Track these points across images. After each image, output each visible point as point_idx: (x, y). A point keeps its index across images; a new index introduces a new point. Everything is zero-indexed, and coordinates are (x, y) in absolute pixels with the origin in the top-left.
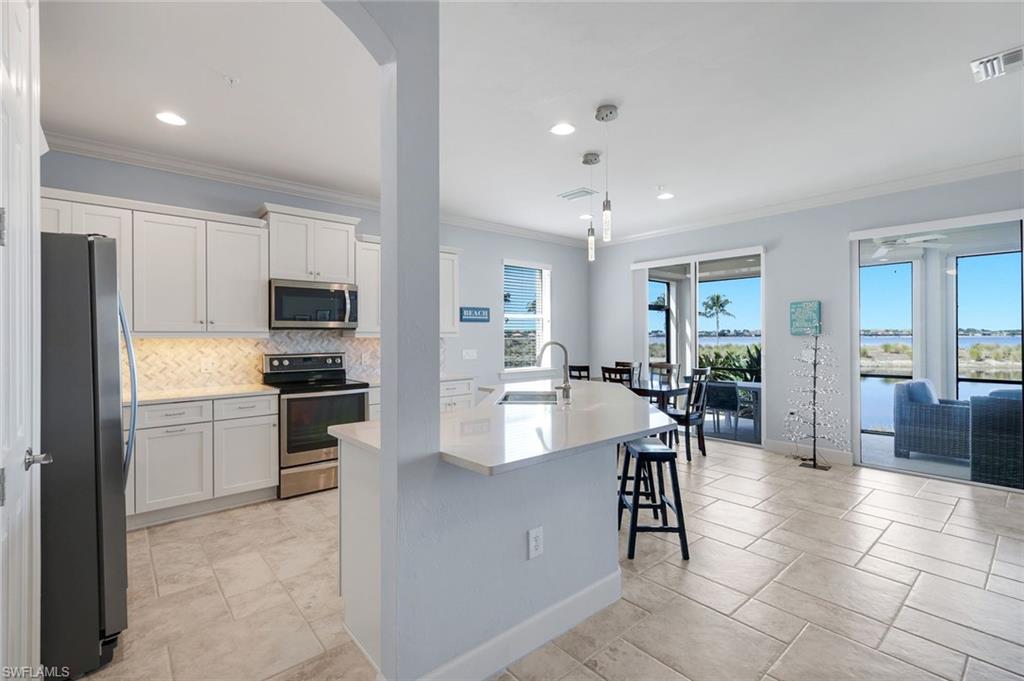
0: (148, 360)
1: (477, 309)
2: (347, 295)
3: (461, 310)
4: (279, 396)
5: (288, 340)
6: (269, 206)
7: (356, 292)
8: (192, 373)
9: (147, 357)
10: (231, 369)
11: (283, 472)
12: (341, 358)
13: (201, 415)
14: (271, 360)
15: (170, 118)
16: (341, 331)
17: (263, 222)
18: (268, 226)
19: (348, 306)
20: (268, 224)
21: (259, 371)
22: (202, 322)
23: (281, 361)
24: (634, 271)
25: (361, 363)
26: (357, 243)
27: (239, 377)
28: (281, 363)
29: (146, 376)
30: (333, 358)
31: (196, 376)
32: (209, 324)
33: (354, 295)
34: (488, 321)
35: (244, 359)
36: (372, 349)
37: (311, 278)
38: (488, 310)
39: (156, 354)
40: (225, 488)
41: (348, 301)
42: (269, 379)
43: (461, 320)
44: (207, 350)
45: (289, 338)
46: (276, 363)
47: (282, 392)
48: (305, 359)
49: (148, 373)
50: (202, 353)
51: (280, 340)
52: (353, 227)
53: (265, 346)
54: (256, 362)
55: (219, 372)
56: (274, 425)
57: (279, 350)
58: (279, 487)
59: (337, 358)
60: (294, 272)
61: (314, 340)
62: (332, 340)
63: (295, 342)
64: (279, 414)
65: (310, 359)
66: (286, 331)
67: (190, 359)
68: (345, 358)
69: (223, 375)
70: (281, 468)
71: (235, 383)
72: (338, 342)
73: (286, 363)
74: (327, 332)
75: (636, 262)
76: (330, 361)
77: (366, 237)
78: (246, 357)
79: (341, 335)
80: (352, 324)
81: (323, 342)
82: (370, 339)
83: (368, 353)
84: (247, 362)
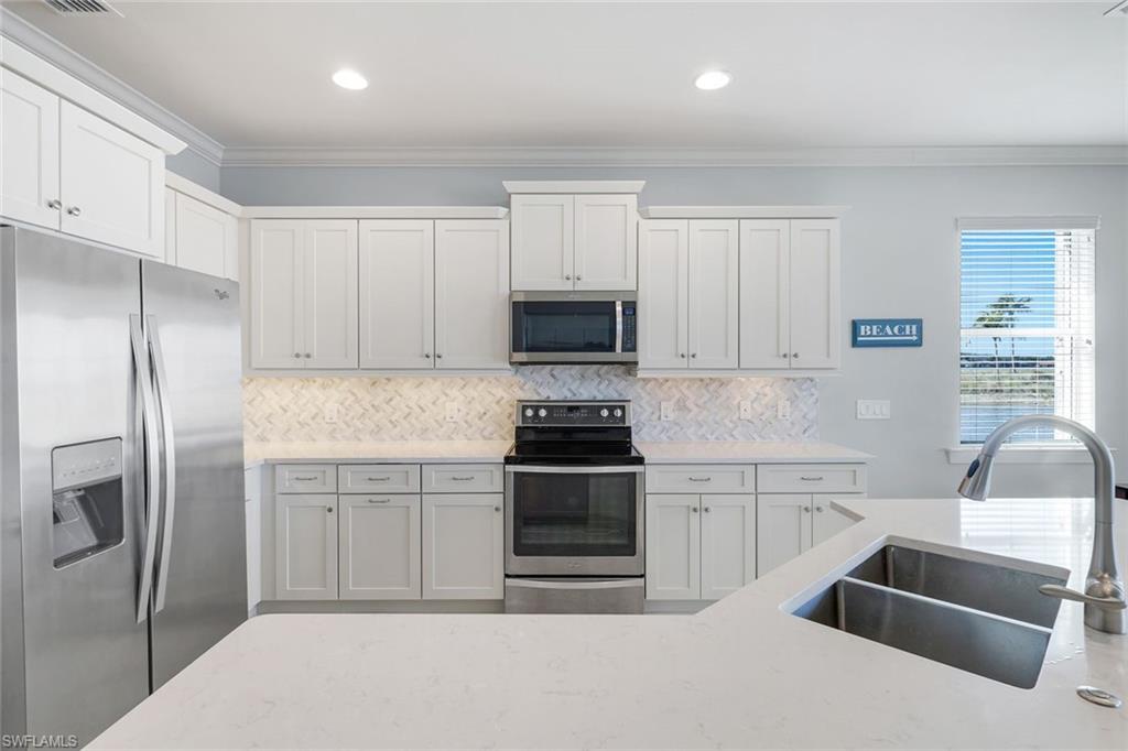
0: (392, 403)
1: (892, 323)
2: (619, 308)
3: (855, 325)
4: (504, 465)
5: (552, 380)
6: (510, 186)
7: (635, 303)
8: (436, 421)
9: (391, 400)
10: (480, 418)
11: (509, 582)
12: (623, 408)
13: (407, 484)
14: (524, 408)
15: (350, 80)
17: (503, 211)
18: (510, 215)
19: (619, 328)
20: (510, 212)
21: (513, 423)
22: (428, 356)
23: (537, 409)
25: (659, 418)
26: (643, 222)
27: (490, 429)
28: (536, 414)
29: (391, 422)
30: (611, 409)
32: (437, 359)
33: (631, 308)
34: (918, 344)
35: (494, 405)
36: (677, 396)
37: (568, 286)
39: (401, 396)
40: (435, 589)
41: (619, 319)
43: (855, 343)
44: (454, 392)
45: (553, 376)
46: (529, 413)
47: (507, 461)
48: (571, 409)
49: (393, 419)
50: (446, 395)
51: (540, 381)
52: (635, 196)
53: (521, 388)
54: (510, 410)
55: (466, 422)
56: (497, 509)
57: (539, 394)
58: (503, 603)
59: (618, 409)
60: (545, 279)
61: (587, 380)
62: (615, 380)
63: (560, 383)
64: (504, 494)
65: (577, 408)
66: (550, 367)
67: (434, 403)
68: (630, 408)
69: (471, 426)
70: (506, 576)
71: (484, 438)
72: (624, 383)
73: (543, 413)
74: (606, 367)
76: (605, 413)
77: (654, 210)
78: (498, 402)
80: (628, 357)
81: (600, 383)
82: (675, 380)
83: (672, 403)
84: (498, 410)
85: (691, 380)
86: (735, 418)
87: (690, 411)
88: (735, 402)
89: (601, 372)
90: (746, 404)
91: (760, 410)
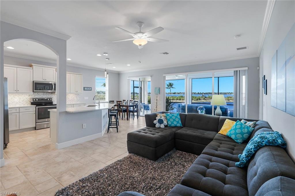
1: (88, 88)
2: (53, 85)
3: (84, 88)
4: (36, 107)
5: (38, 95)
6: (33, 64)
10: (22, 101)
11: (36, 124)
12: (51, 99)
13: (16, 111)
14: (33, 99)
16: (52, 93)
17: (31, 68)
18: (33, 69)
19: (53, 87)
21: (30, 102)
22: (15, 91)
23: (36, 99)
24: (128, 79)
27: (25, 103)
30: (50, 99)
31: (13, 103)
32: (18, 91)
33: (55, 84)
34: (91, 90)
37: (44, 81)
38: (91, 88)
40: (22, 127)
41: (53, 86)
42: (32, 104)
43: (84, 90)
44: (16, 97)
46: (34, 100)
47: (36, 106)
48: (42, 99)
50: (15, 97)
51: (35, 95)
52: (55, 69)
53: (32, 96)
54: (29, 100)
55: (19, 102)
56: (34, 113)
57: (35, 97)
58: (35, 127)
60: (39, 79)
61: (44, 95)
62: (49, 95)
64: (36, 111)
66: (37, 93)
68: (53, 99)
69: (20, 103)
70: (36, 123)
72: (51, 95)
73: (37, 100)
74: (48, 93)
75: (128, 77)
78: (26, 98)
80: (54, 91)
81: (47, 95)
84: (26, 100)
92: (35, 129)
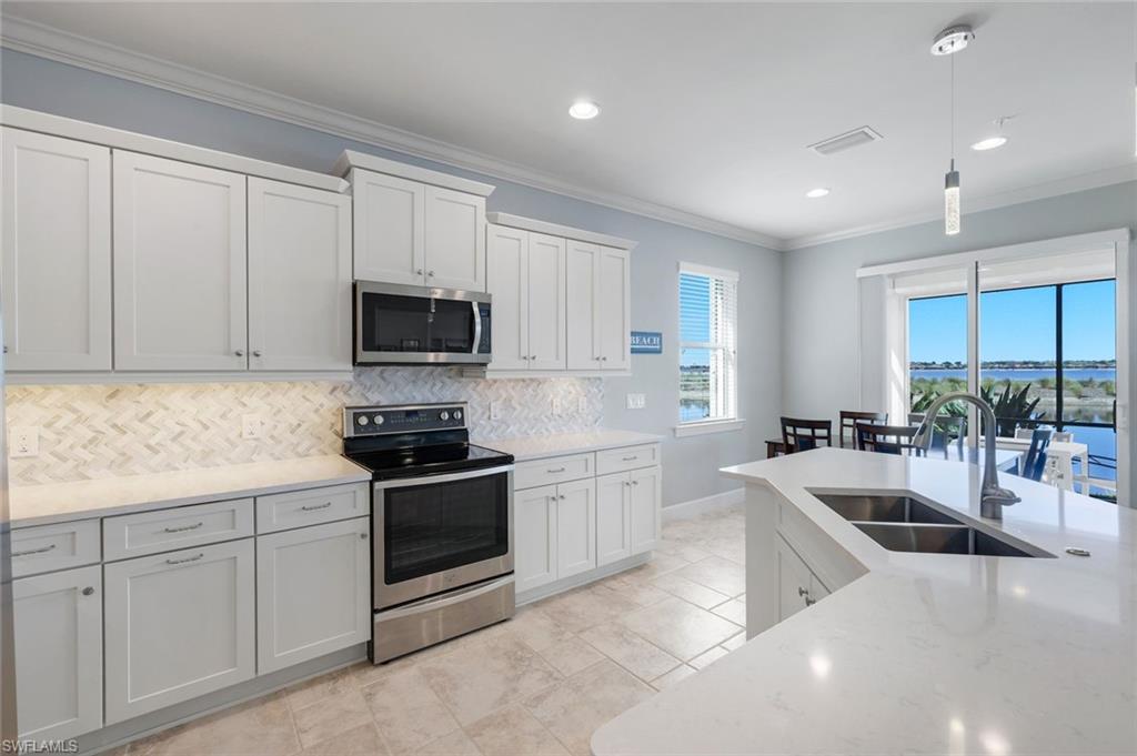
0: (151, 420)
1: (647, 334)
2: (476, 309)
4: (371, 483)
5: (382, 383)
6: (353, 157)
7: (489, 305)
8: (228, 440)
9: (148, 415)
10: (292, 432)
11: (379, 618)
12: (461, 410)
13: (233, 527)
14: (356, 416)
16: (462, 368)
17: (344, 184)
18: (351, 191)
19: (478, 329)
20: (351, 187)
21: (336, 433)
22: (239, 355)
23: (371, 416)
24: (860, 279)
25: (489, 418)
26: (489, 225)
27: (306, 444)
28: (371, 421)
29: (149, 447)
30: (451, 412)
31: (233, 445)
32: (252, 358)
33: (486, 310)
34: (659, 352)
35: (312, 416)
36: (504, 396)
37: (420, 281)
38: (659, 335)
39: (167, 409)
41: (478, 320)
42: (355, 449)
44: (253, 401)
45: (383, 379)
46: (364, 421)
47: (376, 478)
48: (409, 414)
49: (152, 442)
50: (244, 405)
51: (368, 384)
52: (483, 199)
53: (346, 393)
54: (333, 419)
55: (272, 437)
56: (363, 536)
57: (367, 399)
58: (371, 644)
59: (456, 411)
60: (391, 272)
61: (420, 383)
62: (448, 381)
63: (391, 387)
64: (372, 516)
65: (415, 412)
66: (379, 369)
67: (223, 416)
68: (468, 410)
69: (279, 442)
70: (374, 611)
71: (299, 455)
72: (456, 384)
73: (379, 420)
74: (440, 369)
75: (864, 266)
76: (445, 416)
77: (503, 216)
78: (317, 411)
79: (461, 374)
80: (481, 358)
81: (434, 385)
82: (502, 381)
83: (500, 402)
84: (317, 419)
85: (517, 380)
86: (549, 413)
87: (515, 409)
88: (549, 400)
89: (435, 373)
90: (557, 402)
91: (567, 406)
92: (369, 656)
